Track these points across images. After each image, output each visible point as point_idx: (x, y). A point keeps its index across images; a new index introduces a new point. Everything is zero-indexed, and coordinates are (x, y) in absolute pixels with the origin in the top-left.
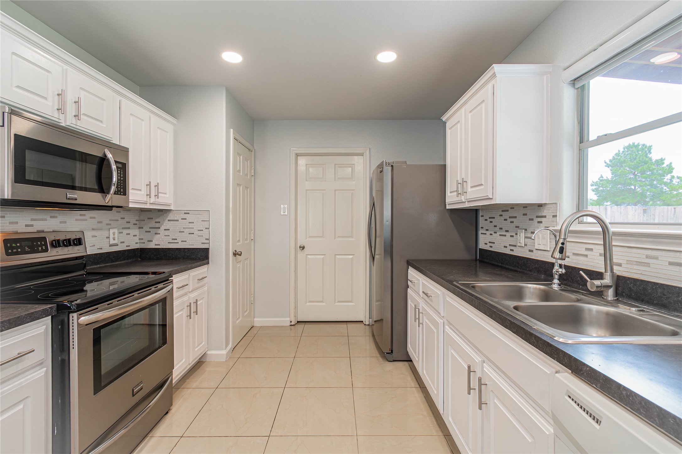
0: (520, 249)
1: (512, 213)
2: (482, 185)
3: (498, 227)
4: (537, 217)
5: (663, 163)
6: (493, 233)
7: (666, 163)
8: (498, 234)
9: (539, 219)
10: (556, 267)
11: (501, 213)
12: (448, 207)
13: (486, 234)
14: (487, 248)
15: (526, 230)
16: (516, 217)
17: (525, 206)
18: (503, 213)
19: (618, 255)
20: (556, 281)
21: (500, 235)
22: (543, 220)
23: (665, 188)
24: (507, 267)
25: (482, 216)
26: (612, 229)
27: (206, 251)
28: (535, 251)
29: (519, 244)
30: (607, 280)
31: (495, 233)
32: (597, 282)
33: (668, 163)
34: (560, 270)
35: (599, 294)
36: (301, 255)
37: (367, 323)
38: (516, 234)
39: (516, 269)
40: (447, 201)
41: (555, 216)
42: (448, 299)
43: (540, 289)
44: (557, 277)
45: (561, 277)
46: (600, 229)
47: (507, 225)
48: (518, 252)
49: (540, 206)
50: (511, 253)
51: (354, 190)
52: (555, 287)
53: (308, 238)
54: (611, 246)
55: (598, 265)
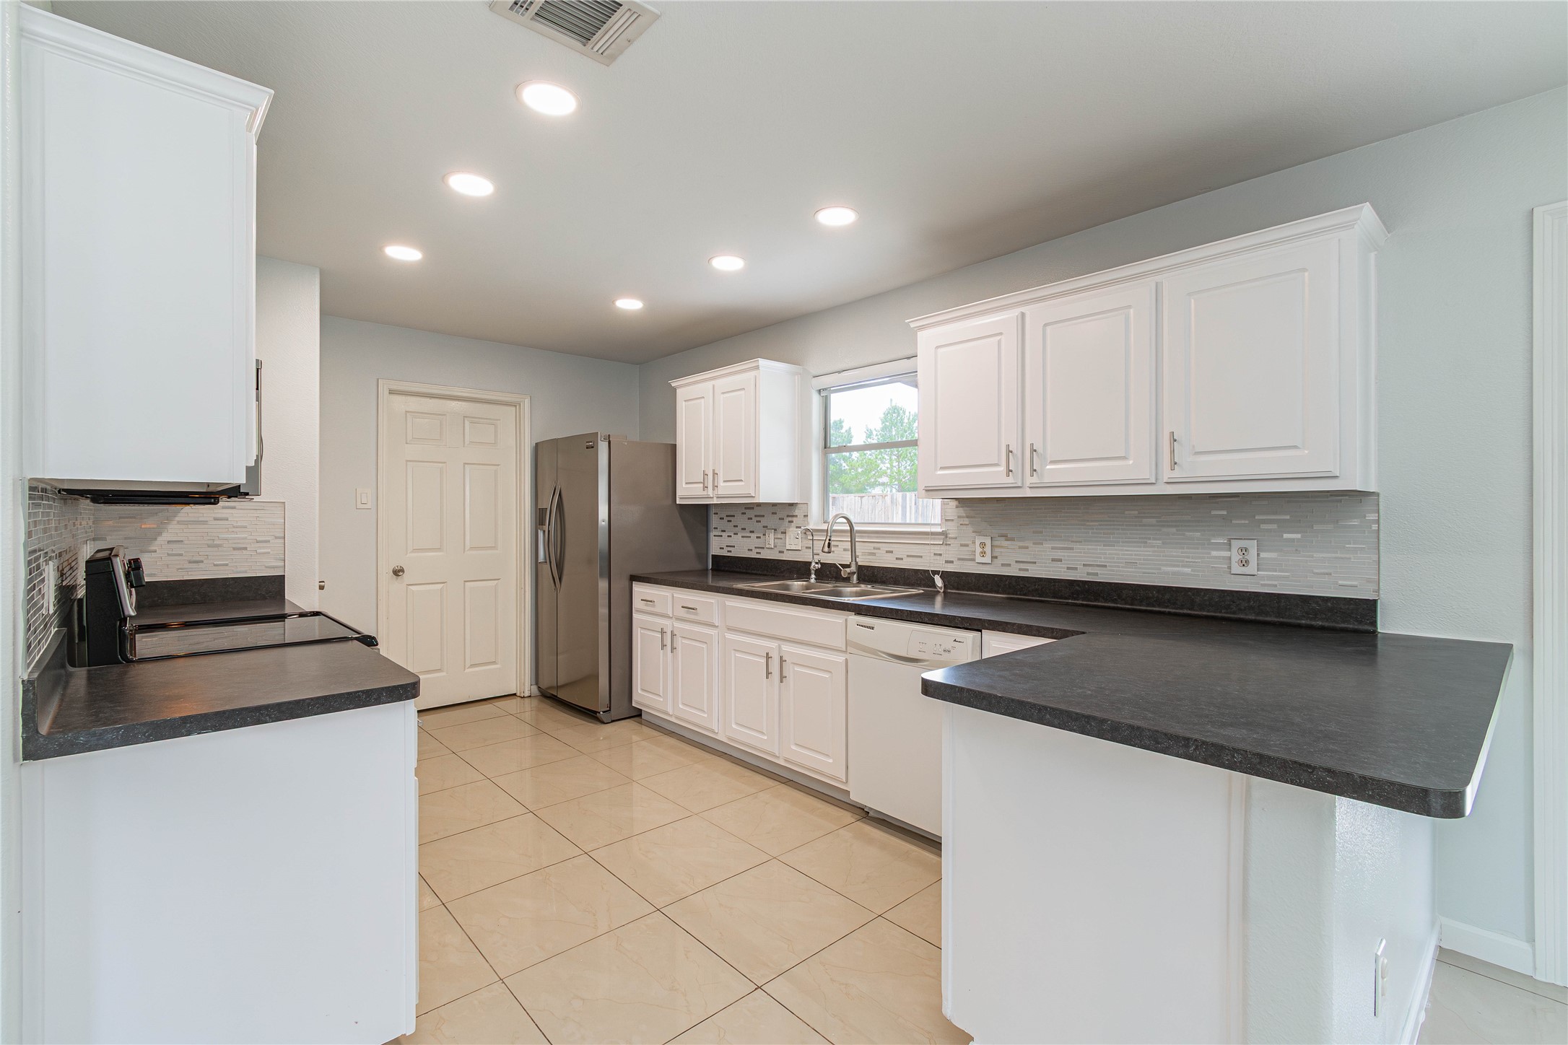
0: (769, 551)
1: (757, 511)
2: (741, 481)
3: (739, 528)
4: (788, 516)
5: (842, 427)
6: (732, 535)
7: (846, 427)
8: (740, 535)
9: (790, 519)
10: (813, 564)
11: (744, 511)
12: (678, 502)
13: (721, 536)
14: (724, 553)
15: (775, 530)
16: (763, 516)
17: (774, 505)
18: (747, 511)
19: (860, 549)
20: (813, 576)
21: (742, 537)
22: (794, 519)
23: (844, 464)
24: (755, 572)
25: (715, 514)
26: (856, 528)
27: (280, 580)
28: (785, 551)
29: (767, 546)
30: (853, 568)
31: (735, 534)
32: (848, 570)
33: (847, 428)
34: (817, 565)
35: (847, 580)
36: (397, 585)
37: (527, 694)
38: (764, 535)
39: (765, 572)
40: (679, 493)
41: (806, 516)
42: (727, 603)
43: (803, 585)
44: (813, 572)
45: (817, 572)
46: (849, 528)
47: (752, 525)
48: (766, 555)
49: (791, 505)
50: (758, 556)
51: (498, 465)
52: (813, 581)
53: (410, 552)
54: (855, 542)
55: (846, 559)
